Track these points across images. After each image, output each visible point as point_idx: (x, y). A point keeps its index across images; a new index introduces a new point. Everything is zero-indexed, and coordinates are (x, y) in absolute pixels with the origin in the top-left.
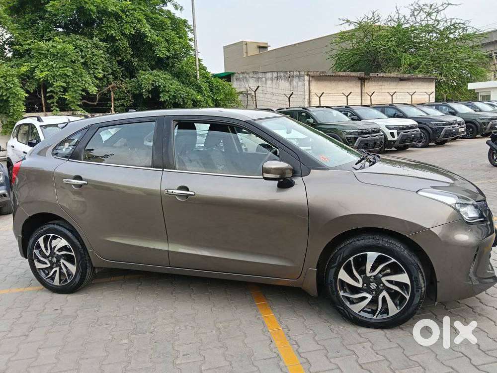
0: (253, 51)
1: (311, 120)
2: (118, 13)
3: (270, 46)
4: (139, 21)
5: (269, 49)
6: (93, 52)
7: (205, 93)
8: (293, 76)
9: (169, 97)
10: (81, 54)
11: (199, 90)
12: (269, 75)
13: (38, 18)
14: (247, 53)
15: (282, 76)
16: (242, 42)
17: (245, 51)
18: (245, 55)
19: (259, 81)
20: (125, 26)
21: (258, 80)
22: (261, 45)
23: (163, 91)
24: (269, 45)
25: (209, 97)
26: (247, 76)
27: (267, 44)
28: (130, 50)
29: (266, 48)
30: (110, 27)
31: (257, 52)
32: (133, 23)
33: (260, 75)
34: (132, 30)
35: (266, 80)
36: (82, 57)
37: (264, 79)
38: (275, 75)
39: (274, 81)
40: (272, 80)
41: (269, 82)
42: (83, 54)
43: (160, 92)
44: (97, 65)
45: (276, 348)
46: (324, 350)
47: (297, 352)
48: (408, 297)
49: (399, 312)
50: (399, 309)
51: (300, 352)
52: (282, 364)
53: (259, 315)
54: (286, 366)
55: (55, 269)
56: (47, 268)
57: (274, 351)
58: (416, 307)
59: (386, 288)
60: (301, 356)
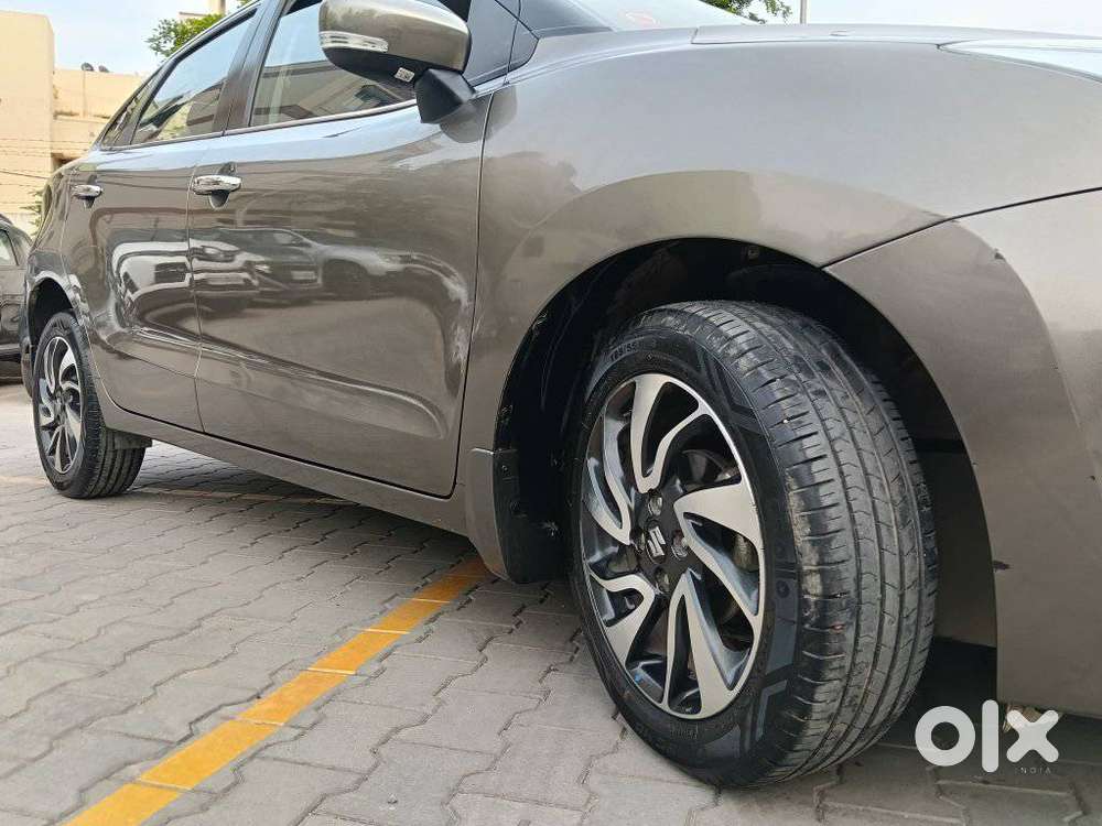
45: (226, 718)
46: (354, 778)
47: (261, 749)
48: (756, 623)
49: (731, 704)
50: (731, 687)
51: (266, 753)
52: (134, 769)
53: (365, 623)
54: (132, 780)
55: (58, 429)
56: (51, 428)
57: (199, 725)
58: (782, 686)
59: (693, 561)
60: (238, 768)
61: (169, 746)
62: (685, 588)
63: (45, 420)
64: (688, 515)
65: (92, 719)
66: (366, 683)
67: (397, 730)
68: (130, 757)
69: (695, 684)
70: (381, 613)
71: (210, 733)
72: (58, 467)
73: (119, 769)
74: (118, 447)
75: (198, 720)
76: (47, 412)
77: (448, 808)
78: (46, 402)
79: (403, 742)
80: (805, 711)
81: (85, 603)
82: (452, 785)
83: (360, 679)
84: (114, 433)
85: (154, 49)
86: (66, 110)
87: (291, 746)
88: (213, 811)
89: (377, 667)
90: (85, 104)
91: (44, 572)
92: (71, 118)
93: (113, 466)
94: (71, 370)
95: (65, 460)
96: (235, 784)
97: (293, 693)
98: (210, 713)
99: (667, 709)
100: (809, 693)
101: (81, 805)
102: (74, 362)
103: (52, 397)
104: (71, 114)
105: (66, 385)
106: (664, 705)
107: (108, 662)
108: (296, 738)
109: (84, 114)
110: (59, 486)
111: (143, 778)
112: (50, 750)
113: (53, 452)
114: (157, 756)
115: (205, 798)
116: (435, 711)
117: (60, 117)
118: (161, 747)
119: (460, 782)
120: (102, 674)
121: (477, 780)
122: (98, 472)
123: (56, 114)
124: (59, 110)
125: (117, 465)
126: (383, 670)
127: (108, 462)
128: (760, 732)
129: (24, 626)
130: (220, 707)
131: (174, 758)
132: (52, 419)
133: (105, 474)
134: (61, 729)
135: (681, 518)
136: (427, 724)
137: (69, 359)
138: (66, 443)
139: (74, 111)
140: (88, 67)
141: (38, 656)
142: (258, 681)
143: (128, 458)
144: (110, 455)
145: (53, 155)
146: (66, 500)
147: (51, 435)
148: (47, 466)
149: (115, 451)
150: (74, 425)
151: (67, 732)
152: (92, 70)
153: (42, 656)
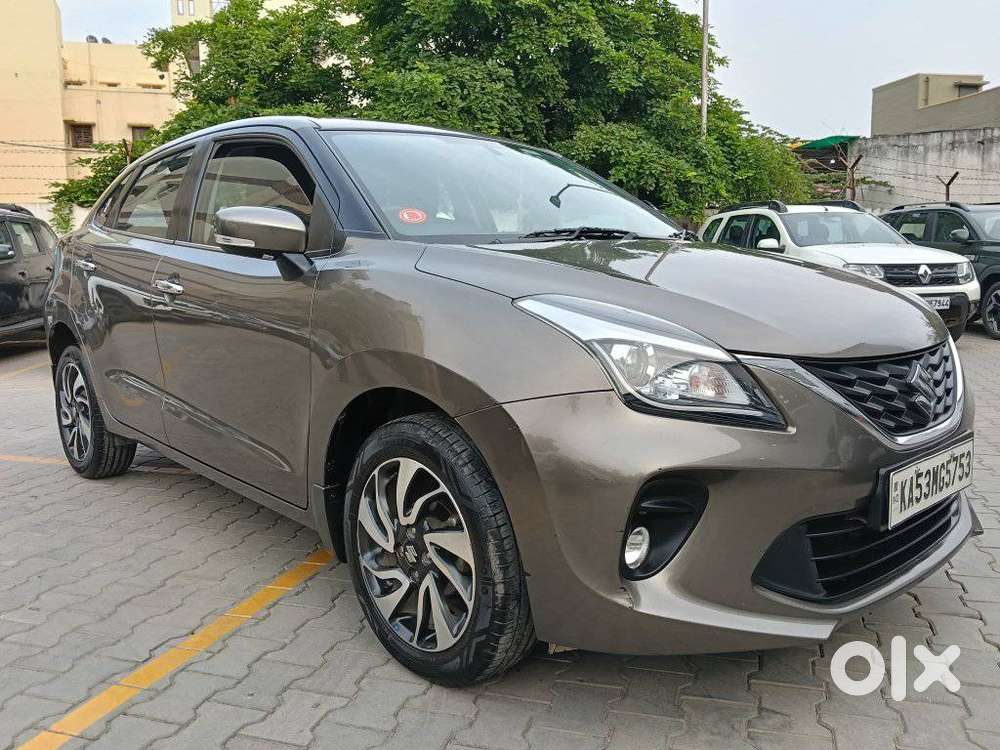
0: (942, 96)
1: (964, 233)
2: (540, 8)
3: (987, 83)
4: (580, 21)
5: (985, 88)
6: (483, 89)
7: (714, 167)
8: (991, 141)
9: (626, 175)
10: (460, 91)
11: (700, 162)
12: (934, 139)
13: (404, 31)
14: (926, 101)
15: (966, 140)
16: (916, 77)
17: (921, 96)
18: (921, 105)
19: (911, 155)
20: (550, 31)
21: (908, 152)
22: (964, 82)
23: (616, 164)
24: (985, 79)
25: (723, 177)
26: (884, 144)
27: (981, 77)
28: (563, 83)
29: (976, 87)
30: (523, 36)
31: (954, 96)
32: (568, 25)
33: (913, 141)
34: (565, 39)
35: (926, 150)
36: (463, 99)
37: (921, 149)
38: (948, 138)
39: (944, 154)
40: (940, 151)
41: (932, 156)
42: (465, 92)
43: (611, 167)
44: (489, 113)
45: (172, 647)
46: (235, 681)
47: (187, 666)
48: (470, 605)
49: (455, 645)
50: (455, 636)
51: (190, 668)
52: (117, 678)
53: (266, 582)
54: (116, 683)
55: (75, 429)
56: (71, 427)
57: (156, 651)
58: (483, 638)
59: (433, 567)
60: (173, 677)
61: (137, 664)
62: (429, 581)
63: (66, 422)
64: (431, 544)
65: (95, 649)
66: (257, 624)
67: (266, 653)
68: (116, 671)
69: (434, 631)
70: (280, 573)
71: (161, 657)
72: (76, 455)
73: (109, 677)
74: (117, 444)
75: (155, 648)
76: (66, 416)
77: (279, 697)
78: (65, 409)
79: (268, 661)
80: (495, 649)
81: (93, 569)
82: (286, 684)
83: (253, 621)
84: (114, 435)
85: (146, 54)
86: (75, 79)
87: (204, 664)
88: (157, 699)
89: (266, 613)
90: (92, 75)
91: (68, 545)
92: (80, 87)
93: (114, 457)
94: (81, 388)
95: (80, 452)
96: (171, 685)
97: (213, 631)
98: (164, 643)
99: (416, 646)
100: (497, 640)
101: (89, 697)
102: (83, 384)
103: (70, 406)
104: (79, 83)
105: (79, 400)
106: (414, 644)
107: (106, 612)
108: (208, 659)
109: (92, 82)
110: (79, 470)
111: (123, 682)
112: (73, 666)
113: (72, 444)
114: (131, 670)
115: (152, 693)
116: (291, 642)
117: (69, 87)
118: (134, 664)
119: (291, 683)
120: (103, 619)
121: (300, 682)
122: (104, 462)
123: (68, 83)
124: (68, 79)
125: (117, 455)
126: (270, 614)
127: (111, 454)
128: (471, 659)
129: (56, 586)
130: (169, 639)
131: (141, 670)
132: (70, 421)
133: (109, 462)
134: (78, 654)
135: (428, 545)
136: (285, 650)
137: (80, 381)
138: (81, 439)
139: (82, 79)
140: (92, 39)
141: (65, 608)
142: (193, 622)
143: (125, 451)
144: (112, 450)
145: (66, 122)
146: (84, 480)
147: (71, 431)
148: (69, 455)
149: (115, 448)
150: (86, 428)
151: (81, 657)
152: (96, 41)
153: (66, 608)
